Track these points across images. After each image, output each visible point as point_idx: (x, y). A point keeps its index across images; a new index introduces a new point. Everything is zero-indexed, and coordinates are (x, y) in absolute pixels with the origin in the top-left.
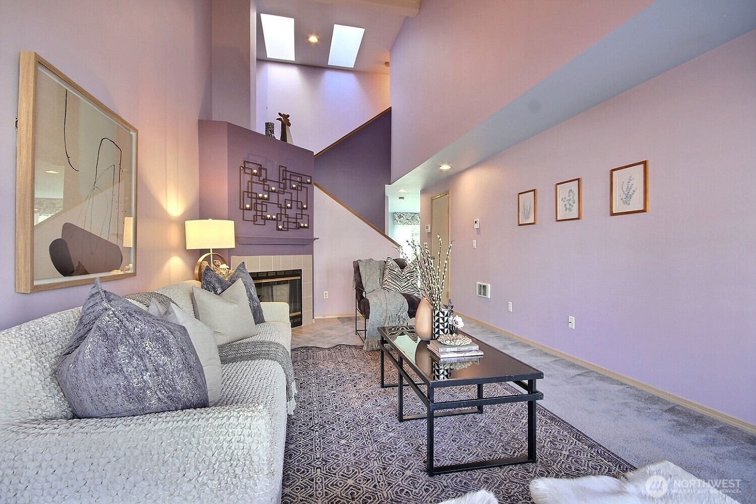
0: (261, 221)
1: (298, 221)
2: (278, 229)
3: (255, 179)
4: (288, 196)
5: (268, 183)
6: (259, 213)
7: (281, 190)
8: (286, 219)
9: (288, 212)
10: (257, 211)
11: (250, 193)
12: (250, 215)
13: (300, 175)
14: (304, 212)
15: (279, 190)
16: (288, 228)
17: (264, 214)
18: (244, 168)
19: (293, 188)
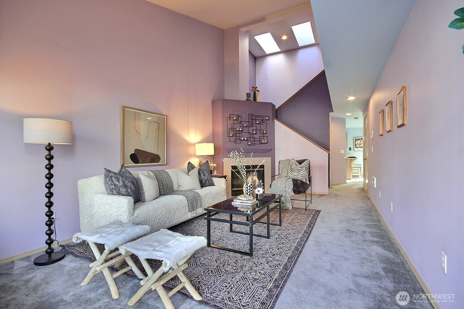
0: (238, 141)
1: (261, 140)
2: (249, 145)
3: (236, 122)
4: (255, 128)
5: (242, 123)
6: (238, 138)
7: (250, 125)
8: (253, 140)
9: (255, 136)
10: (236, 137)
11: (233, 129)
12: (233, 139)
13: (262, 117)
14: (265, 135)
15: (249, 125)
16: (254, 144)
17: (240, 138)
18: (230, 118)
19: (257, 124)
